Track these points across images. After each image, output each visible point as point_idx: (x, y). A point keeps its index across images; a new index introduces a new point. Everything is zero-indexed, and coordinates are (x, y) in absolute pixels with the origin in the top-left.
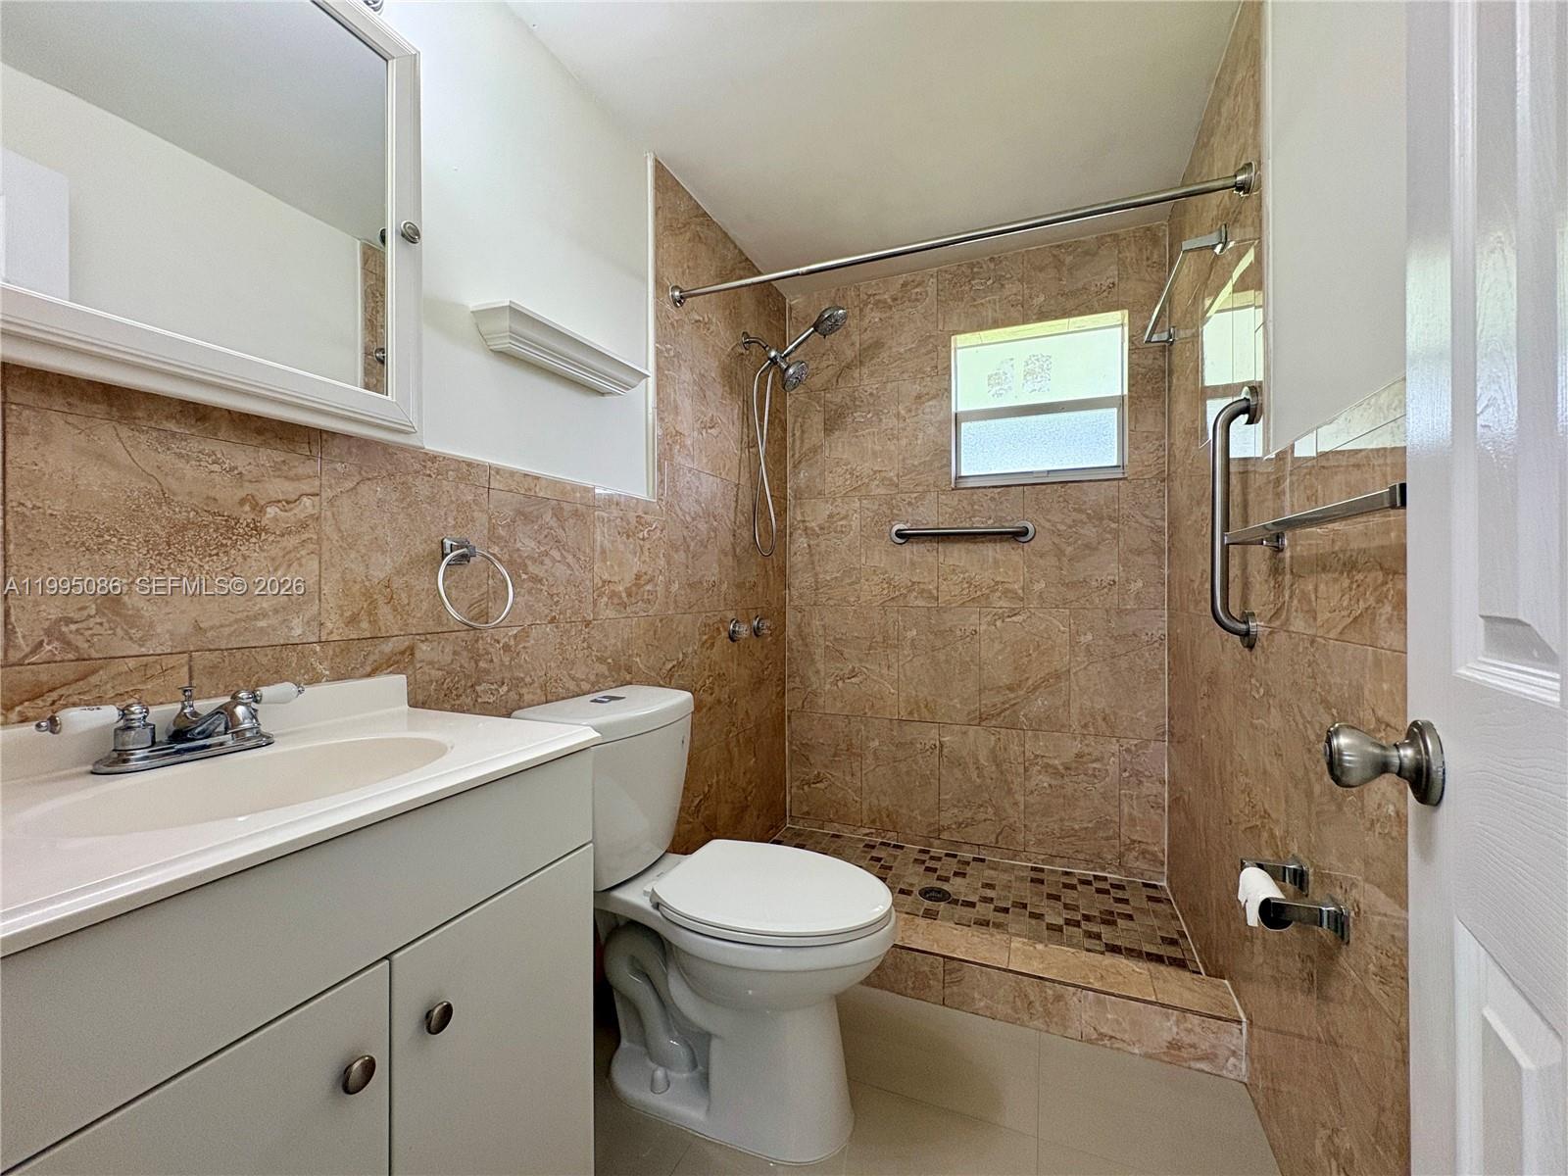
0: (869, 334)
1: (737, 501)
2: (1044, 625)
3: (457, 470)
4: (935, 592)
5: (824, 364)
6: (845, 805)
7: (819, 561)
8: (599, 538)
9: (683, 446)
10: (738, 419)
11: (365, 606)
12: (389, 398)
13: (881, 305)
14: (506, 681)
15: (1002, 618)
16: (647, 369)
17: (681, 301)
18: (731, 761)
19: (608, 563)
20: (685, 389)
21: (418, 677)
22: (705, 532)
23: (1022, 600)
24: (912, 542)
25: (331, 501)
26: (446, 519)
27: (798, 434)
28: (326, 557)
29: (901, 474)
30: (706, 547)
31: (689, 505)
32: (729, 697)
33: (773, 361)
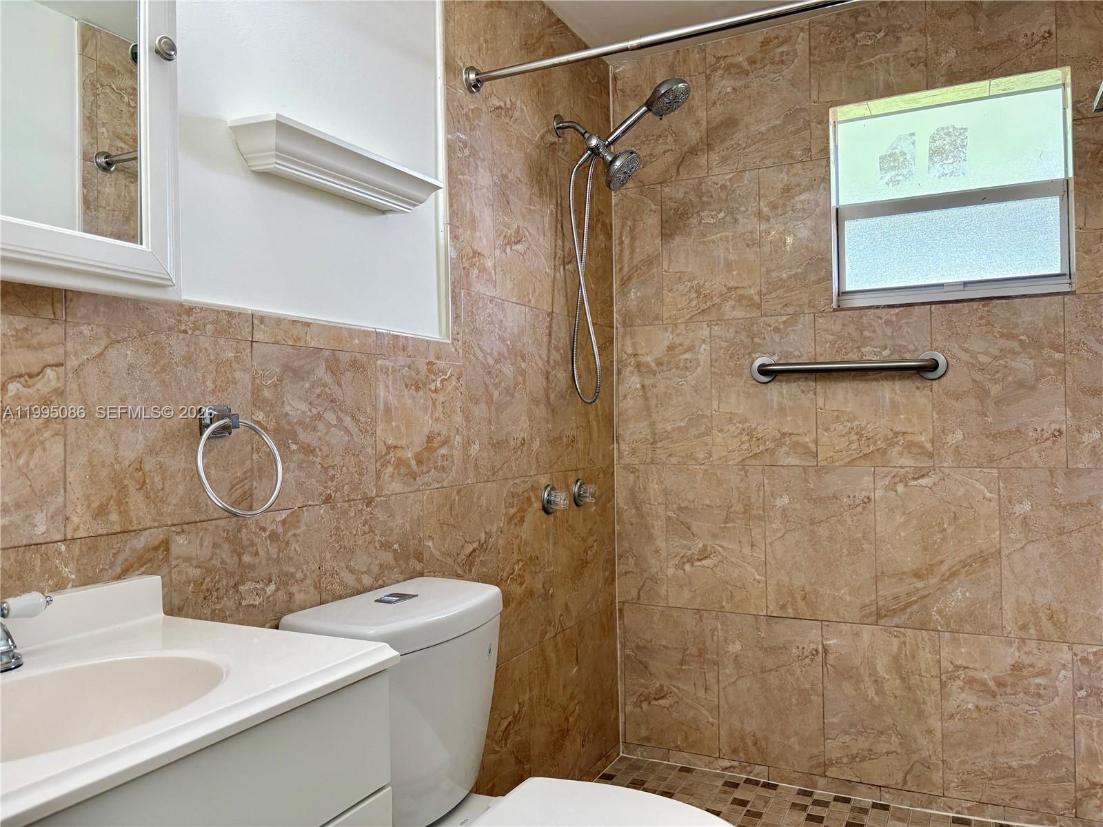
0: (719, 108)
1: (550, 335)
2: (962, 490)
3: (216, 322)
4: (812, 446)
5: (660, 149)
6: (698, 729)
7: (657, 406)
8: (382, 394)
9: (483, 269)
10: (551, 227)
11: (114, 494)
12: (144, 247)
13: (734, 70)
14: (274, 578)
15: (904, 480)
16: (436, 178)
17: (475, 86)
18: (547, 672)
19: (394, 424)
20: (483, 196)
21: (174, 576)
22: (511, 377)
23: (931, 456)
24: (781, 382)
25: (77, 370)
26: (204, 383)
27: (627, 241)
28: (72, 437)
29: (764, 291)
30: (513, 396)
31: (491, 344)
32: (544, 587)
33: (595, 151)
